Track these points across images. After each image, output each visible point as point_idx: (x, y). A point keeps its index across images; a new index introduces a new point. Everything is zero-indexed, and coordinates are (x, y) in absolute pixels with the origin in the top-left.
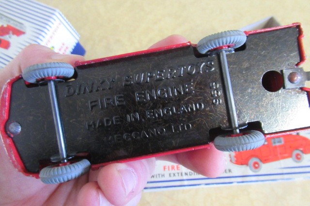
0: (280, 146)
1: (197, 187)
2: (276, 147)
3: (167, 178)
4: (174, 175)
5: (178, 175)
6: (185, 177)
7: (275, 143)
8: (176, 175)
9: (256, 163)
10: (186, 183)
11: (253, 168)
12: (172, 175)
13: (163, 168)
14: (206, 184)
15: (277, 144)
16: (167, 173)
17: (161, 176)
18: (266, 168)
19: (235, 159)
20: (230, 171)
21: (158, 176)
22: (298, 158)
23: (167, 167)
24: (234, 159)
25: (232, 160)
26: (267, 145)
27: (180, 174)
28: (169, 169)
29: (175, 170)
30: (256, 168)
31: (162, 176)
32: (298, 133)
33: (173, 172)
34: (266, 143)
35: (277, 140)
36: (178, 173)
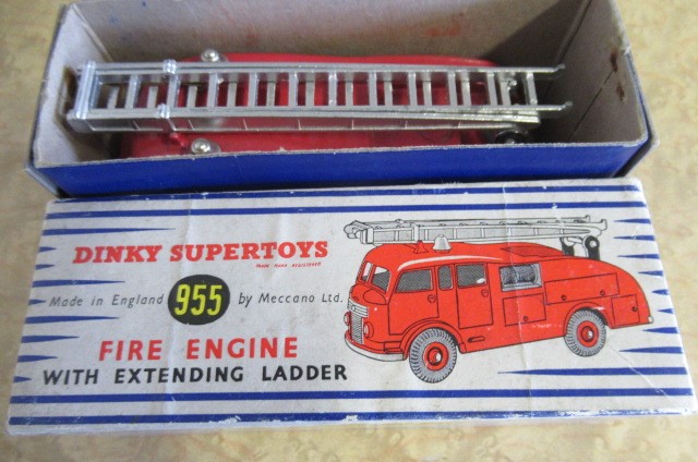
0: (526, 294)
1: (211, 425)
2: (513, 296)
3: (106, 385)
4: (135, 375)
5: (149, 380)
6: (171, 387)
7: (511, 282)
8: (143, 376)
9: (436, 348)
10: (171, 408)
11: (424, 366)
12: (126, 377)
13: (98, 349)
14: (246, 418)
15: (519, 286)
16: (107, 368)
17: (83, 376)
18: (470, 369)
19: (366, 330)
20: (340, 371)
21: (73, 376)
22: (588, 340)
23: (114, 347)
24: (360, 331)
25: (354, 333)
26: (483, 284)
27: (155, 375)
28: (119, 357)
29: (140, 358)
30: (435, 365)
31: (88, 377)
32: (594, 253)
33: (135, 364)
34: (480, 281)
35: (519, 272)
36: (150, 371)
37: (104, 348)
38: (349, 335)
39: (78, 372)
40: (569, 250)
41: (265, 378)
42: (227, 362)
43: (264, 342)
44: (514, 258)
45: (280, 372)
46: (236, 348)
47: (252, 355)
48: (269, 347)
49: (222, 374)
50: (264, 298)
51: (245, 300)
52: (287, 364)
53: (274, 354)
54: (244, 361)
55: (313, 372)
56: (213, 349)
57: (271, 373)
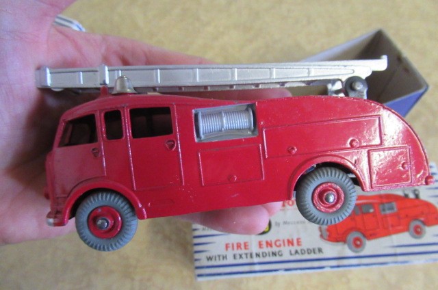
0: (392, 215)
1: (274, 273)
2: (386, 216)
3: (230, 261)
4: (241, 256)
5: (247, 257)
6: (256, 260)
7: (384, 210)
8: (244, 256)
9: (357, 239)
10: (257, 268)
11: (353, 247)
12: (238, 257)
13: (224, 247)
14: (287, 270)
15: (388, 212)
16: (230, 253)
17: (221, 258)
18: (371, 246)
19: (328, 233)
20: (320, 250)
21: (217, 258)
22: (418, 232)
23: (231, 245)
24: (326, 234)
25: (324, 235)
27: (249, 256)
28: (233, 249)
29: (241, 249)
30: (357, 246)
31: (223, 258)
32: (417, 196)
33: (240, 252)
34: (372, 211)
35: (387, 206)
36: (246, 254)
37: (227, 246)
38: (321, 236)
39: (219, 256)
40: (406, 196)
41: (291, 254)
42: (275, 249)
43: (289, 241)
44: (384, 200)
45: (296, 252)
46: (278, 243)
47: (284, 245)
48: (290, 242)
49: (274, 254)
50: (285, 223)
51: (278, 224)
52: (299, 249)
53: (292, 244)
54: (282, 248)
55: (309, 251)
56: (269, 244)
57: (293, 252)
